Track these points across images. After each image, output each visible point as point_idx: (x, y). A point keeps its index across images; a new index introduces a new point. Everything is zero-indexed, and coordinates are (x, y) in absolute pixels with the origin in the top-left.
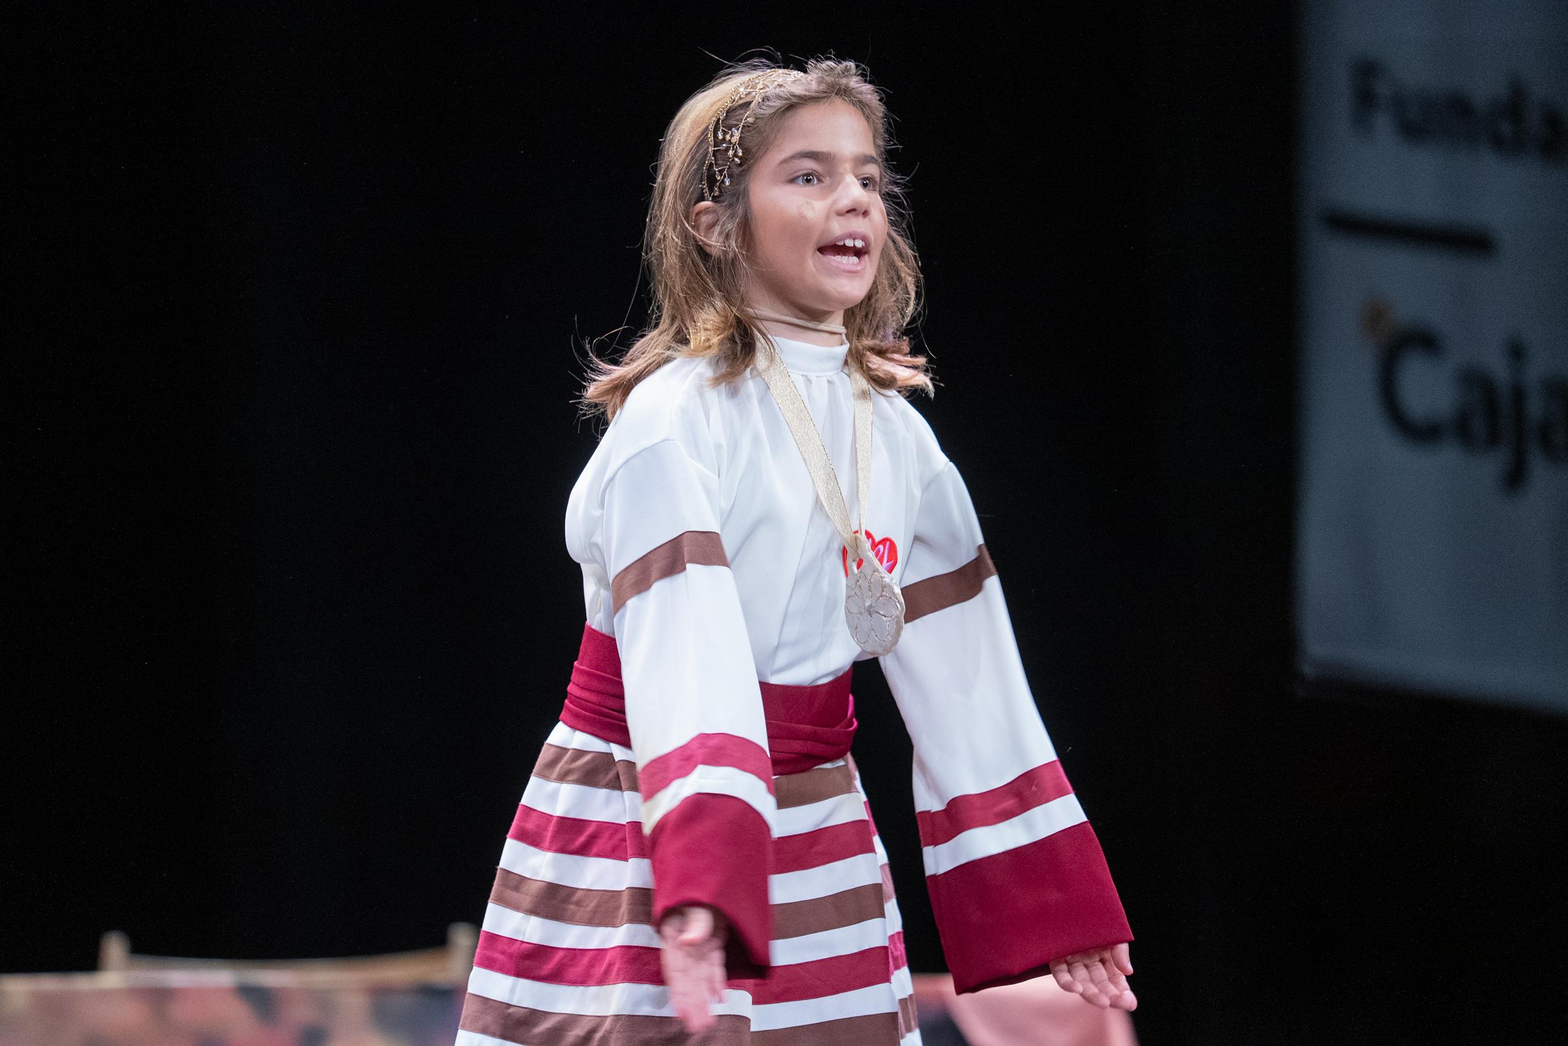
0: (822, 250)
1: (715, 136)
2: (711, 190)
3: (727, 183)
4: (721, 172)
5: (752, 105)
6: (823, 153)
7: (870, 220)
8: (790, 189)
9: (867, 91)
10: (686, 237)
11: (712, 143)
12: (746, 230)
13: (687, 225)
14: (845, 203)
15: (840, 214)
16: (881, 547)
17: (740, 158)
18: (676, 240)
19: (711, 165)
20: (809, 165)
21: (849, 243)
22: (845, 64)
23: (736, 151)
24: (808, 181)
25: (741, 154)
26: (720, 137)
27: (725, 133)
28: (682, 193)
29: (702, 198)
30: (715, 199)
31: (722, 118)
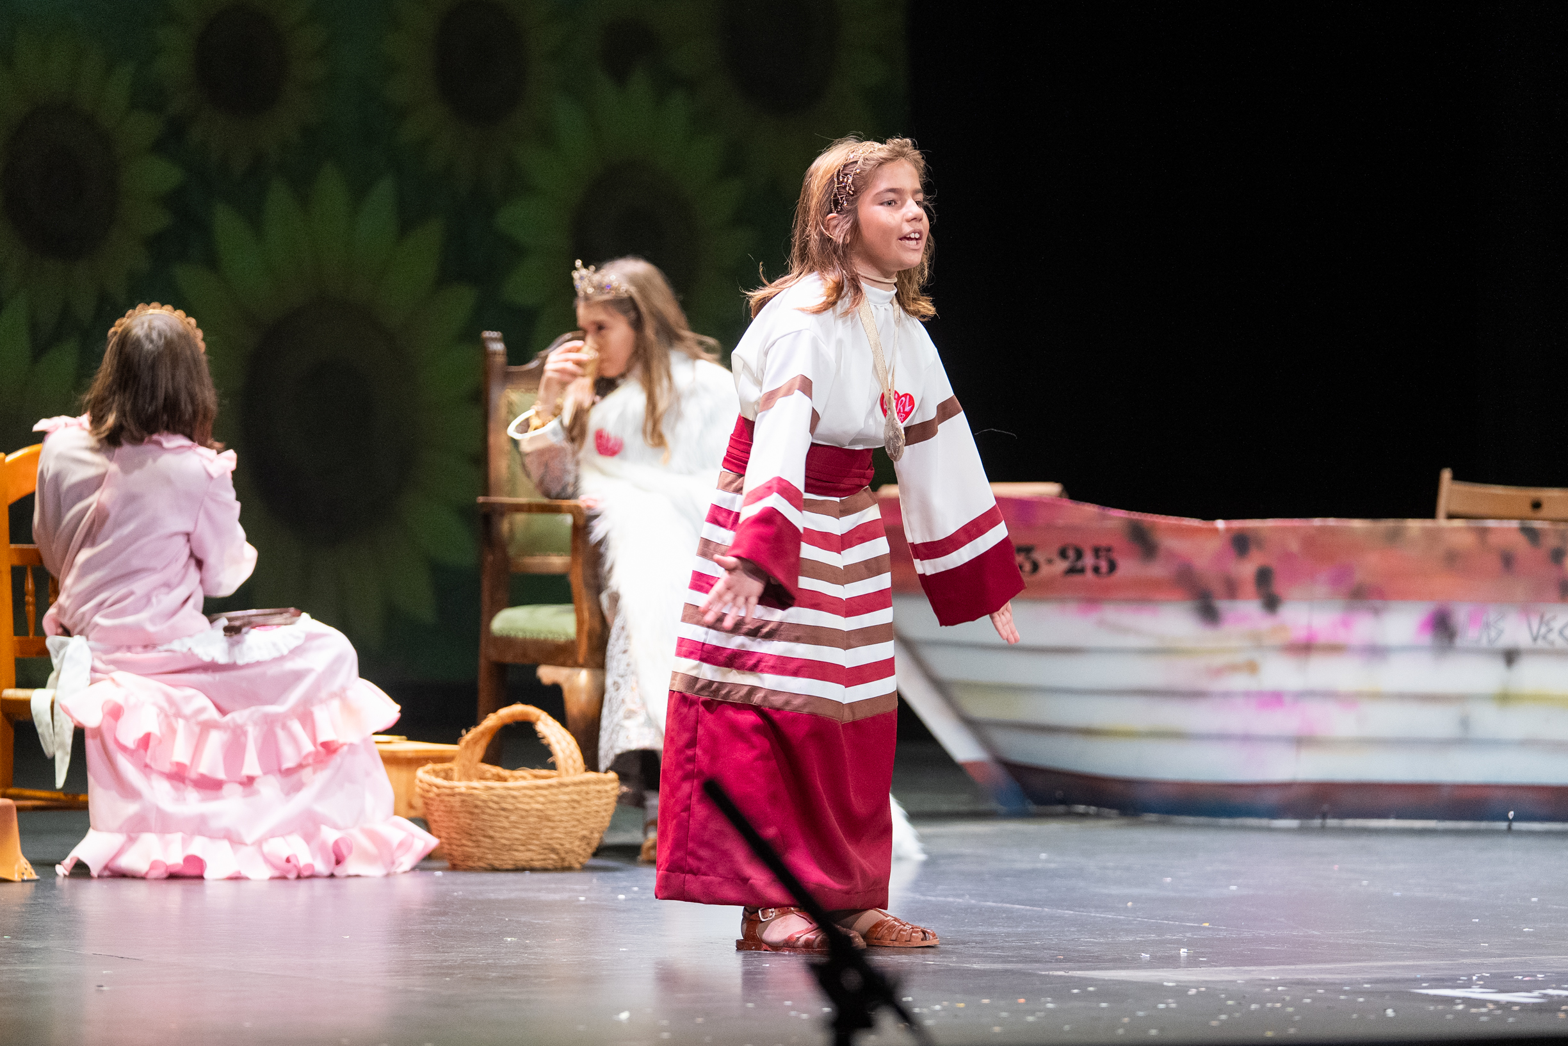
0: (901, 239)
1: (838, 179)
2: (836, 207)
3: (846, 205)
4: (842, 198)
5: (859, 162)
6: (898, 189)
7: (922, 223)
8: (880, 208)
9: (916, 154)
10: (821, 234)
11: (836, 183)
12: (856, 228)
13: (822, 228)
14: (910, 215)
15: (908, 221)
16: (903, 398)
17: (853, 191)
18: (816, 237)
19: (836, 194)
20: (891, 196)
21: (912, 236)
22: (905, 140)
23: (850, 187)
24: (890, 204)
25: (853, 189)
26: (841, 180)
27: (844, 178)
28: (819, 211)
29: (831, 212)
30: (838, 212)
31: (841, 169)
